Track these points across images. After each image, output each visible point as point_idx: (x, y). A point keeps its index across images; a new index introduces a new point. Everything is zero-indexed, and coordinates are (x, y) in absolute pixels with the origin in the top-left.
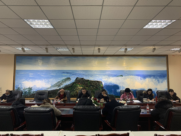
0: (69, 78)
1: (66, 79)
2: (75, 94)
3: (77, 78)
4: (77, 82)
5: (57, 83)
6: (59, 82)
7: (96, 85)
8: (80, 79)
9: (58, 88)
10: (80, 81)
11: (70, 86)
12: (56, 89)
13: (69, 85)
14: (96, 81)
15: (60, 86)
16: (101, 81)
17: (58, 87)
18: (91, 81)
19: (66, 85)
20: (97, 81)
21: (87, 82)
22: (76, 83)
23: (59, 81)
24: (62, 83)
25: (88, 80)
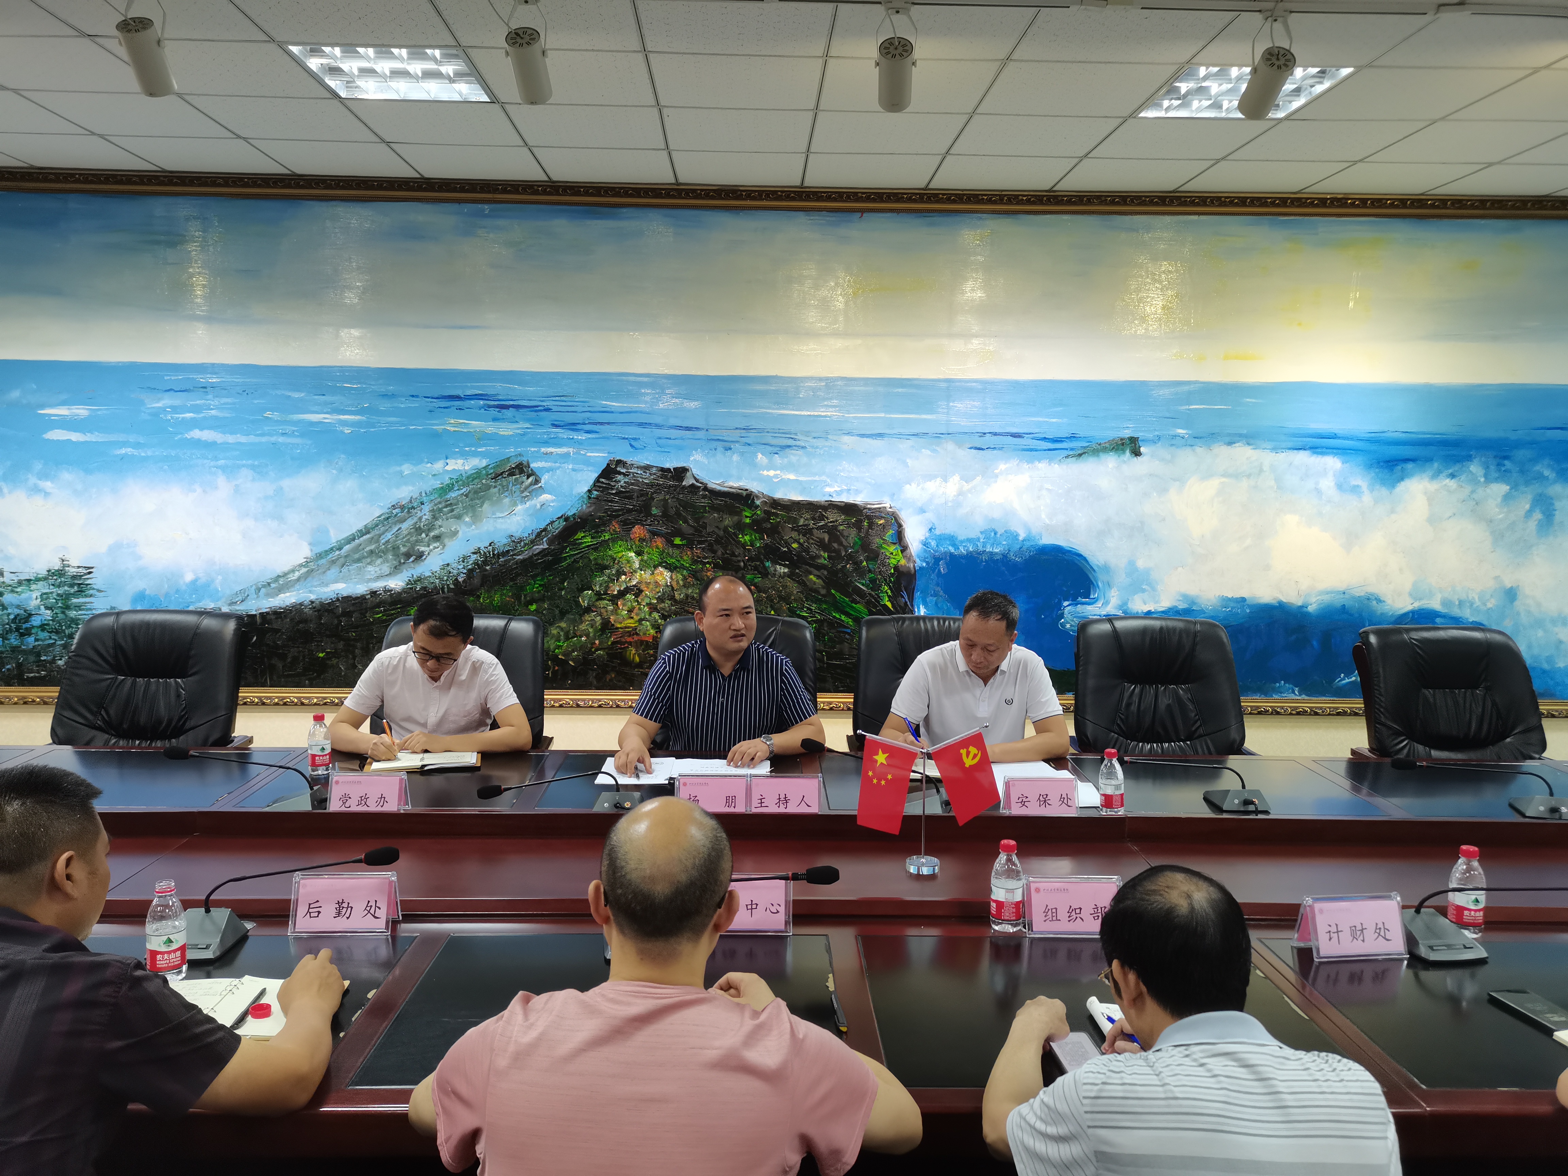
0: (521, 469)
1: (477, 475)
2: (587, 652)
3: (609, 472)
4: (613, 516)
5: (387, 520)
6: (407, 509)
7: (835, 557)
8: (647, 478)
9: (396, 583)
10: (645, 509)
11: (528, 564)
12: (378, 585)
13: (516, 542)
14: (832, 506)
15: (420, 556)
16: (887, 503)
17: (396, 569)
18: (775, 503)
19: (483, 544)
20: (850, 509)
21: (728, 521)
22: (604, 523)
23: (404, 493)
24: (444, 525)
25: (745, 499)
